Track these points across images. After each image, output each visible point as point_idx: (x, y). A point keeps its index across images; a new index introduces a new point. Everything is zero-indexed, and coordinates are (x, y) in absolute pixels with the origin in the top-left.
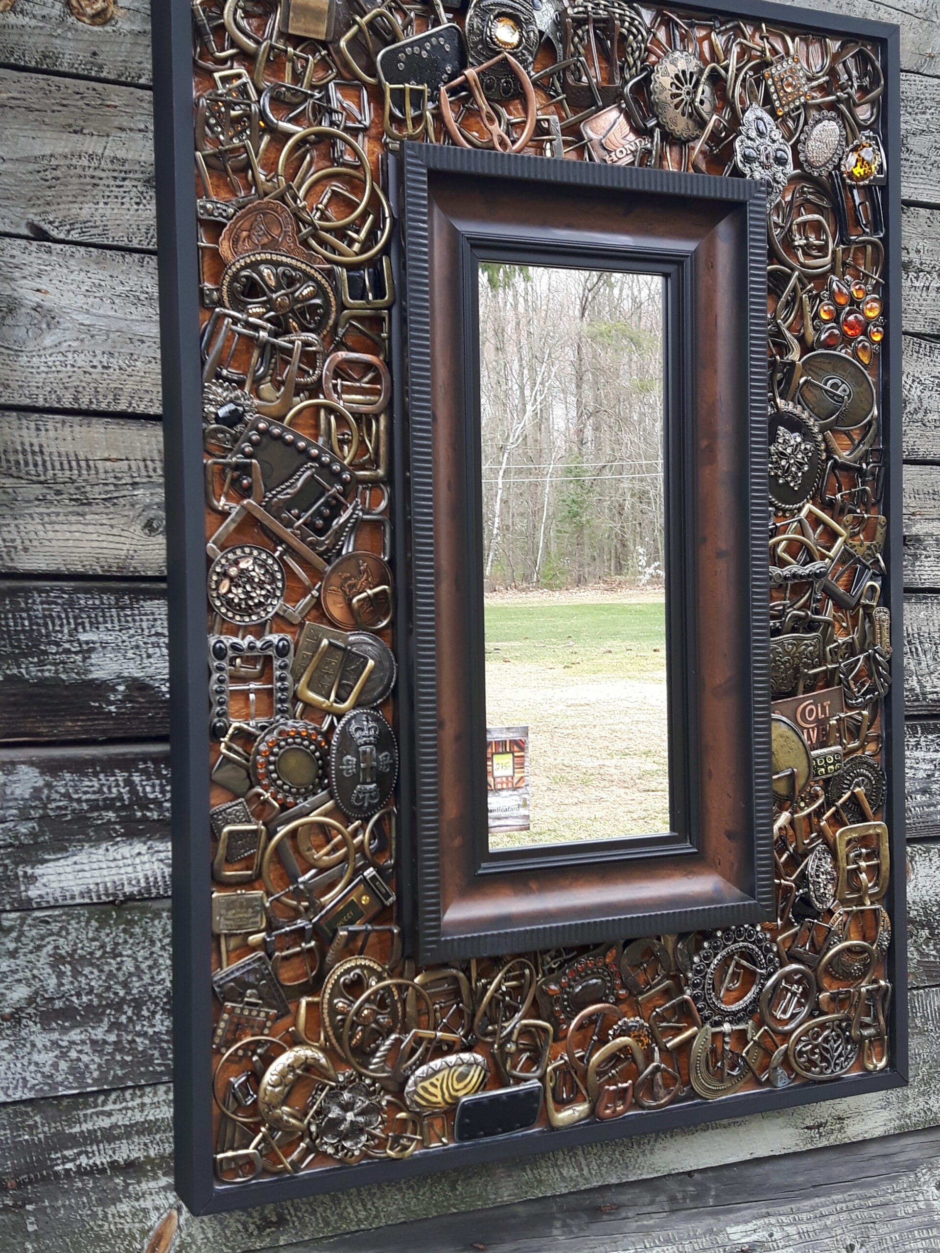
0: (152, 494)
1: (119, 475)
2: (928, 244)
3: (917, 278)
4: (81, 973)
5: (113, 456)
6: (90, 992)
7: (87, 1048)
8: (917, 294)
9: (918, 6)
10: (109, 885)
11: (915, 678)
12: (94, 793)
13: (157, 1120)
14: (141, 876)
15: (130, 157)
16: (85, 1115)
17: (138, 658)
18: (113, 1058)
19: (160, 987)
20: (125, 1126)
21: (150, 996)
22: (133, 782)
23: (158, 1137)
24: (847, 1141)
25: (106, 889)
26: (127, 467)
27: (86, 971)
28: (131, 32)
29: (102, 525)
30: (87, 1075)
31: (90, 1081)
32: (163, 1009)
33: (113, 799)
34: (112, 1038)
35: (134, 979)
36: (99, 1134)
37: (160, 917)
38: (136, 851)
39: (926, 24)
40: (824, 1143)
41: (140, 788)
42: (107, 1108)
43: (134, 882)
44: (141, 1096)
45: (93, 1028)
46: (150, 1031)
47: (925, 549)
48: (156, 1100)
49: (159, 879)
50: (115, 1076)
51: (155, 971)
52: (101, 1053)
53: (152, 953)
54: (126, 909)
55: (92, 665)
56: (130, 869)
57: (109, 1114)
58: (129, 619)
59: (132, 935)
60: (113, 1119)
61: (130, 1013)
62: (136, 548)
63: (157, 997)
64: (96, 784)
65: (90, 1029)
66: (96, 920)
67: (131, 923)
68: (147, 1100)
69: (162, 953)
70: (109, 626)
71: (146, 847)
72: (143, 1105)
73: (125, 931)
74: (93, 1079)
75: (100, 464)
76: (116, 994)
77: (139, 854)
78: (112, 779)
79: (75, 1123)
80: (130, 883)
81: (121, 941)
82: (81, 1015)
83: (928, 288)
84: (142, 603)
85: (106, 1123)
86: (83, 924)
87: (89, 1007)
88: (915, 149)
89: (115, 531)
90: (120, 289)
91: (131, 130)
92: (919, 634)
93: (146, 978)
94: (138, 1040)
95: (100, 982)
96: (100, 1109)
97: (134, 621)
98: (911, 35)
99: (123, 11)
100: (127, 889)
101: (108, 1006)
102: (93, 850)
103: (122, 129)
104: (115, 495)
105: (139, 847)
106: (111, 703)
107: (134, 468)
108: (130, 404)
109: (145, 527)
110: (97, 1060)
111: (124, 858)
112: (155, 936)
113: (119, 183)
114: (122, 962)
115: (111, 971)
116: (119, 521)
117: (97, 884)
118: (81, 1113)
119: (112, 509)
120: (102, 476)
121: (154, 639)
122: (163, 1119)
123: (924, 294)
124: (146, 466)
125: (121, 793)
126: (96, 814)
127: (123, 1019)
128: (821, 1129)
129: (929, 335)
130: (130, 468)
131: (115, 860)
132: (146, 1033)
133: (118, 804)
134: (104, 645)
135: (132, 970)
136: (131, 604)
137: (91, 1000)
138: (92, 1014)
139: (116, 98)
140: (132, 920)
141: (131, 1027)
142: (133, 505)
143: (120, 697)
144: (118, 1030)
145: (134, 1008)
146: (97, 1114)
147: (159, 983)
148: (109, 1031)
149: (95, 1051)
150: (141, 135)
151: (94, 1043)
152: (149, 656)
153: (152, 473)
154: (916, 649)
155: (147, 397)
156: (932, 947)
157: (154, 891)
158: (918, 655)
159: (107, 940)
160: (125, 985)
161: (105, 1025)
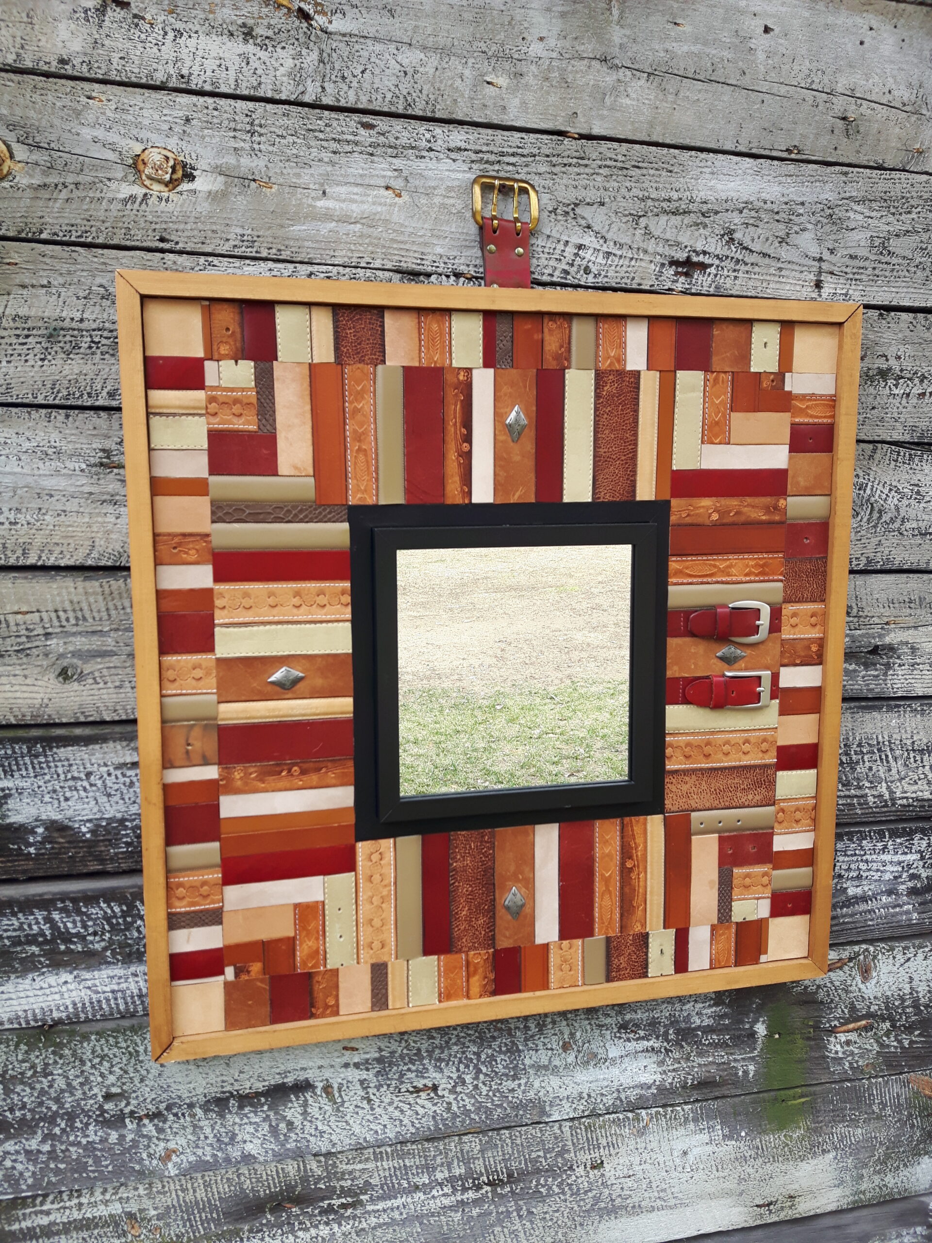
0: (65, 643)
1: (31, 627)
2: (910, 350)
3: (896, 386)
4: (13, 1091)
5: (24, 609)
6: (24, 1106)
7: (21, 1158)
8: (896, 402)
9: (905, 99)
10: (37, 1011)
11: (884, 784)
12: (15, 930)
13: (95, 1217)
14: (68, 1002)
15: (32, 314)
16: (24, 1214)
17: (56, 802)
18: (47, 1166)
19: (92, 1102)
20: (64, 1223)
21: (83, 1110)
22: (53, 920)
23: (96, 1232)
24: (798, 1216)
25: (34, 1015)
26: (38, 620)
27: (18, 1089)
28: (30, 186)
29: (15, 675)
30: (22, 1182)
31: (24, 1187)
32: (95, 1120)
33: (34, 935)
34: (46, 1148)
35: (66, 1095)
36: (38, 1230)
37: (89, 1040)
38: (63, 980)
39: (914, 118)
40: (774, 1218)
41: (62, 925)
42: (45, 1208)
43: (62, 1008)
44: (78, 1197)
45: (27, 1140)
46: (84, 1141)
47: (899, 658)
48: (93, 1200)
49: (88, 1004)
50: (49, 1183)
51: (86, 1088)
52: (35, 1162)
53: (82, 1072)
54: (55, 1033)
55: (9, 810)
56: (57, 997)
57: (48, 1213)
58: (44, 765)
59: (61, 1057)
60: (52, 1218)
61: (63, 1125)
62: (50, 696)
63: (89, 1110)
64: (16, 923)
65: (24, 1141)
66: (25, 1044)
67: (61, 1046)
68: (84, 1200)
69: (93, 1071)
70: (24, 773)
71: (72, 976)
72: (80, 1205)
73: (54, 1053)
74: (28, 1186)
75: (11, 618)
76: (49, 1108)
77: (66, 982)
78: (32, 917)
79: (14, 1221)
80: (58, 1009)
81: (51, 1062)
82: (15, 1129)
83: (908, 395)
84: (55, 750)
85: (44, 1221)
86: (12, 1048)
87: (23, 1121)
88: (898, 251)
89: (28, 681)
90: (26, 445)
91: (33, 286)
92: (889, 742)
93: (79, 1094)
94: (71, 1149)
95: (33, 1099)
96: (38, 1208)
97: (49, 767)
98: (897, 130)
99: (20, 165)
100: (56, 1015)
101: (41, 1119)
102: (20, 981)
103: (24, 287)
104: (28, 645)
105: (66, 976)
106: (31, 845)
107: (46, 619)
108: (40, 557)
109: (60, 675)
110: (31, 1168)
111: (50, 986)
112: (84, 1057)
113: (21, 340)
114: (53, 1080)
115: (42, 1088)
116: (33, 671)
117: (25, 1011)
118: (20, 1213)
119: (25, 660)
120: (14, 629)
121: (71, 783)
122: (101, 1217)
123: (904, 401)
124: (58, 617)
125: (42, 930)
126: (19, 949)
127: (57, 1131)
128: (772, 1207)
129: (908, 443)
130: (42, 620)
131: (41, 988)
132: (80, 1142)
133: (41, 939)
134: (20, 791)
135: (64, 1087)
136: (44, 751)
137: (24, 1115)
138: (26, 1127)
139: (16, 255)
140: (61, 1043)
141: (65, 1138)
142: (46, 655)
143: (39, 839)
144: (52, 1140)
145: (67, 1120)
146: (36, 1213)
147: (91, 1098)
148: (43, 1141)
149: (29, 1160)
150: (44, 291)
151: (28, 1153)
152: (67, 799)
153: (64, 623)
154: (887, 756)
155: (58, 549)
156: (893, 1039)
157: (82, 1016)
158: (888, 762)
159: (37, 1061)
160: (57, 1100)
161: (39, 1136)
